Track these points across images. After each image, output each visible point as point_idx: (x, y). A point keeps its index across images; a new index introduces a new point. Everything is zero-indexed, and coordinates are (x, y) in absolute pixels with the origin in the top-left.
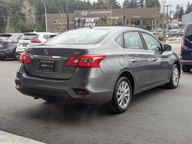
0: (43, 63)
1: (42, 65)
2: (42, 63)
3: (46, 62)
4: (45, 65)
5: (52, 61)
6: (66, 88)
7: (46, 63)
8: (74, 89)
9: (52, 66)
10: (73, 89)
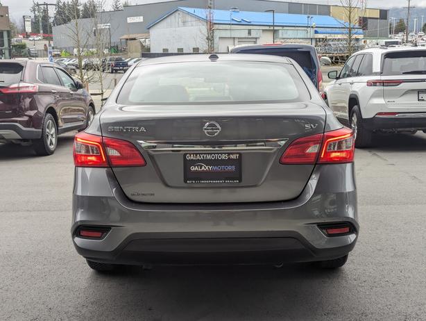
0: (199, 161)
1: (193, 169)
2: (194, 162)
3: (209, 157)
4: (205, 168)
5: (229, 154)
6: (297, 226)
7: (208, 162)
8: (321, 226)
9: (231, 168)
10: (318, 226)
